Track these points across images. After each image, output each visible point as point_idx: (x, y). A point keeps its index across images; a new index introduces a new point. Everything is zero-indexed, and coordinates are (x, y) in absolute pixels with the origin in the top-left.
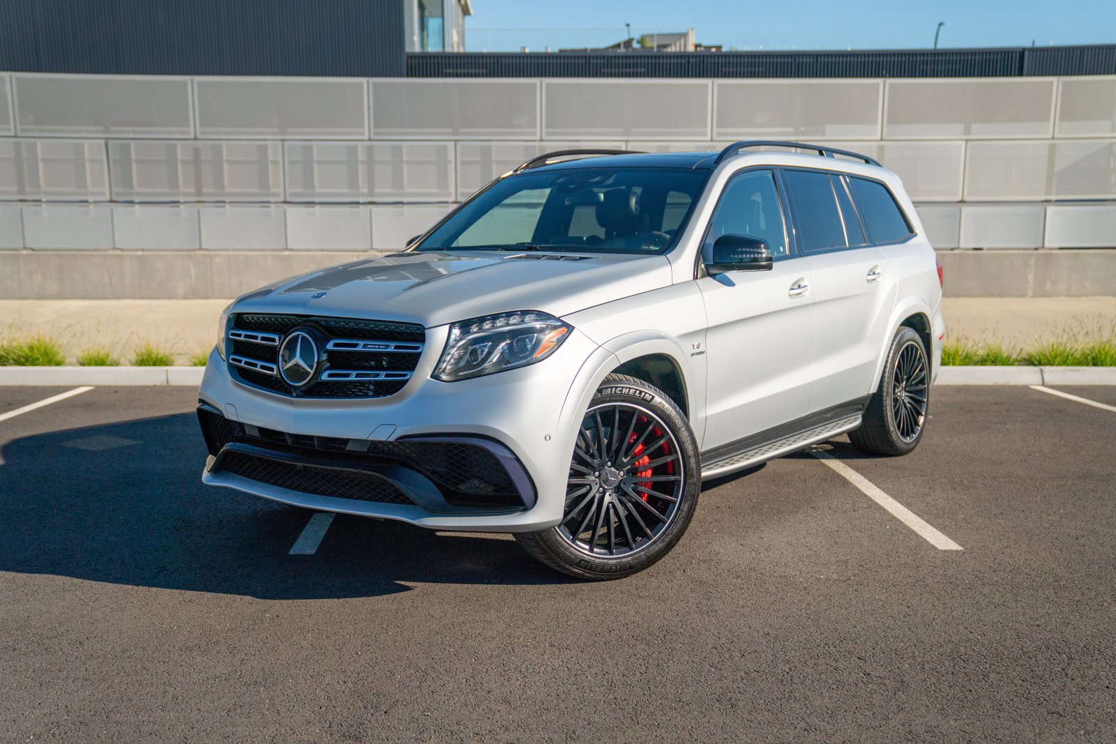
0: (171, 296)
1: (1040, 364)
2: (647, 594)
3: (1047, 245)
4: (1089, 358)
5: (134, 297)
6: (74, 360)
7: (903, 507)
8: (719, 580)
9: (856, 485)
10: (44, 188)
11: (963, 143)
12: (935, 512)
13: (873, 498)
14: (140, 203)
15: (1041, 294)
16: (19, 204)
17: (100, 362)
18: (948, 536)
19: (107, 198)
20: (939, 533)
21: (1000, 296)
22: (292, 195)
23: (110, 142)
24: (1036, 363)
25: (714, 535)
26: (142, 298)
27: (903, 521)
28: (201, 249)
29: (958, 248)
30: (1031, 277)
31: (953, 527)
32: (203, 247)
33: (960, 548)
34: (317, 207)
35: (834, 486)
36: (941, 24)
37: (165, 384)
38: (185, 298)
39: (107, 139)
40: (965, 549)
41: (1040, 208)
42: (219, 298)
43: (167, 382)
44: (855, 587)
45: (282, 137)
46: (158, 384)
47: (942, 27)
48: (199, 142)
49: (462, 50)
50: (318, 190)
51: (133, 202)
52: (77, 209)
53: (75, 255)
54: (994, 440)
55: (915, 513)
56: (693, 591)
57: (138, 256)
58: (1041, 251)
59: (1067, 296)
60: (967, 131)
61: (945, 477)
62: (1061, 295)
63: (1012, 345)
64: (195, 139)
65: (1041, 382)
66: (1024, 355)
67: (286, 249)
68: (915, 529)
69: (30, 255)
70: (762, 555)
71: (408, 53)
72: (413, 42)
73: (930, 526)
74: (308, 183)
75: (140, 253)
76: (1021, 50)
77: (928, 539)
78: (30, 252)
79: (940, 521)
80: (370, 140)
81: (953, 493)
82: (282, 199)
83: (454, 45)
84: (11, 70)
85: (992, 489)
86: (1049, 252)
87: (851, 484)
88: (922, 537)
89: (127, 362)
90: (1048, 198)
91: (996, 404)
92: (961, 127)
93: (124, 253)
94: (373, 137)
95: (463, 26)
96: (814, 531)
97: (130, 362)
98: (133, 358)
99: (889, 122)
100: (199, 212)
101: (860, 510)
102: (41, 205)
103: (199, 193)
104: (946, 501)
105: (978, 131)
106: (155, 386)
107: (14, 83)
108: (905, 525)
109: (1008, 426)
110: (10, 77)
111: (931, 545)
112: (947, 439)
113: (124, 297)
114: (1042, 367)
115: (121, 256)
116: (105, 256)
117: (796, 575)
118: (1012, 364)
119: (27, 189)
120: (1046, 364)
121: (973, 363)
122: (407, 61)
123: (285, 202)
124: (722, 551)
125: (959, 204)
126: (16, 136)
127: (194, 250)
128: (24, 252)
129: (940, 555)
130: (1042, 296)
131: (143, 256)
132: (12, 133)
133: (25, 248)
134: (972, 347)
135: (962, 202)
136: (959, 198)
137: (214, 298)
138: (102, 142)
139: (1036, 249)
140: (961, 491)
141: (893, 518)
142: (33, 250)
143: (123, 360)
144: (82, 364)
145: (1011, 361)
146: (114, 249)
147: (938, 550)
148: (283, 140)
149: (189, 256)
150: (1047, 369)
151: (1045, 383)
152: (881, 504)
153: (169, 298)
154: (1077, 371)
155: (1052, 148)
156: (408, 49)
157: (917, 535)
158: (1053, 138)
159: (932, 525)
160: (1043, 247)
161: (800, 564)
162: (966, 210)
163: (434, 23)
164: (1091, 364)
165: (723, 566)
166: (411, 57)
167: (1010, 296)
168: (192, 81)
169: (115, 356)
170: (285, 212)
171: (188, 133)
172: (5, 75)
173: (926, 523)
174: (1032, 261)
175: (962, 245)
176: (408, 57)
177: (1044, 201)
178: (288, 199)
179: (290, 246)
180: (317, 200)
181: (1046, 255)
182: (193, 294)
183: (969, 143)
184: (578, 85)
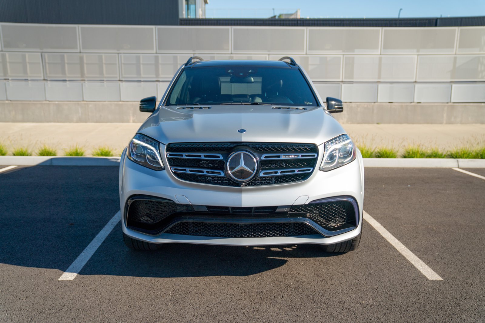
0: (71, 121)
1: (456, 157)
2: (259, 317)
3: (452, 101)
4: (479, 155)
5: (55, 122)
6: (11, 153)
7: (404, 247)
8: (303, 305)
9: (377, 230)
11: (416, 56)
12: (422, 250)
13: (387, 240)
15: (449, 122)
16: (4, 81)
17: (22, 154)
18: (432, 269)
19: (42, 78)
20: (427, 266)
21: (432, 123)
22: (123, 77)
23: (43, 54)
24: (454, 157)
25: (301, 267)
26: (58, 122)
27: (406, 257)
28: (83, 101)
29: (414, 102)
30: (445, 115)
31: (434, 261)
32: (85, 99)
33: (441, 279)
35: (366, 231)
38: (77, 122)
39: (42, 52)
40: (444, 279)
41: (448, 85)
42: (91, 122)
43: (51, 164)
44: (384, 312)
45: (118, 52)
47: (401, 11)
48: (82, 54)
49: (204, 17)
52: (24, 83)
53: (29, 103)
54: (443, 200)
55: (411, 251)
56: (287, 314)
57: (56, 104)
58: (449, 104)
59: (460, 123)
61: (423, 225)
62: (458, 123)
63: (443, 148)
64: (80, 53)
65: (457, 166)
66: (449, 153)
67: (120, 101)
68: (413, 262)
70: (329, 283)
72: (182, 14)
73: (421, 261)
75: (57, 102)
76: (436, 18)
77: (421, 271)
78: (9, 102)
79: (426, 256)
80: (156, 53)
81: (429, 236)
82: (118, 79)
83: (200, 15)
85: (449, 233)
86: (453, 104)
87: (375, 229)
88: (418, 270)
89: (35, 154)
90: (453, 80)
91: (439, 178)
92: (416, 49)
93: (50, 102)
94: (158, 52)
95: (205, 8)
96: (357, 264)
97: (37, 154)
98: (38, 151)
99: (384, 48)
100: (82, 84)
101: (381, 249)
103: (82, 76)
104: (427, 242)
105: (422, 52)
108: (407, 260)
109: (448, 192)
111: (424, 275)
112: (420, 200)
113: (50, 122)
114: (458, 159)
115: (49, 104)
116: (42, 103)
117: (348, 301)
118: (443, 158)
120: (459, 158)
121: (425, 157)
122: (180, 21)
123: (120, 81)
124: (305, 279)
125: (414, 83)
126: (2, 51)
127: (80, 101)
128: (7, 102)
129: (430, 284)
131: (58, 104)
133: (7, 100)
134: (425, 149)
135: (415, 82)
136: (414, 80)
137: (89, 122)
138: (40, 54)
139: (448, 103)
140: (433, 235)
141: (400, 255)
142: (11, 101)
143: (33, 153)
144: (14, 155)
145: (443, 156)
146: (46, 100)
147: (429, 280)
149: (78, 104)
150: (460, 160)
151: (460, 167)
152: (392, 244)
153: (70, 122)
155: (455, 58)
156: (180, 17)
157: (415, 268)
158: (456, 54)
159: (422, 260)
160: (450, 102)
161: (350, 291)
162: (417, 85)
163: (192, 7)
164: (480, 158)
165: (306, 291)
166: (182, 20)
167: (436, 123)
168: (78, 27)
169: (29, 151)
170: (120, 85)
171: (77, 50)
173: (418, 259)
174: (446, 108)
176: (180, 19)
177: (451, 82)
178: (121, 79)
179: (122, 100)
180: (142, 80)
181: (452, 106)
182: (80, 120)
183: (419, 56)
184: (248, 29)
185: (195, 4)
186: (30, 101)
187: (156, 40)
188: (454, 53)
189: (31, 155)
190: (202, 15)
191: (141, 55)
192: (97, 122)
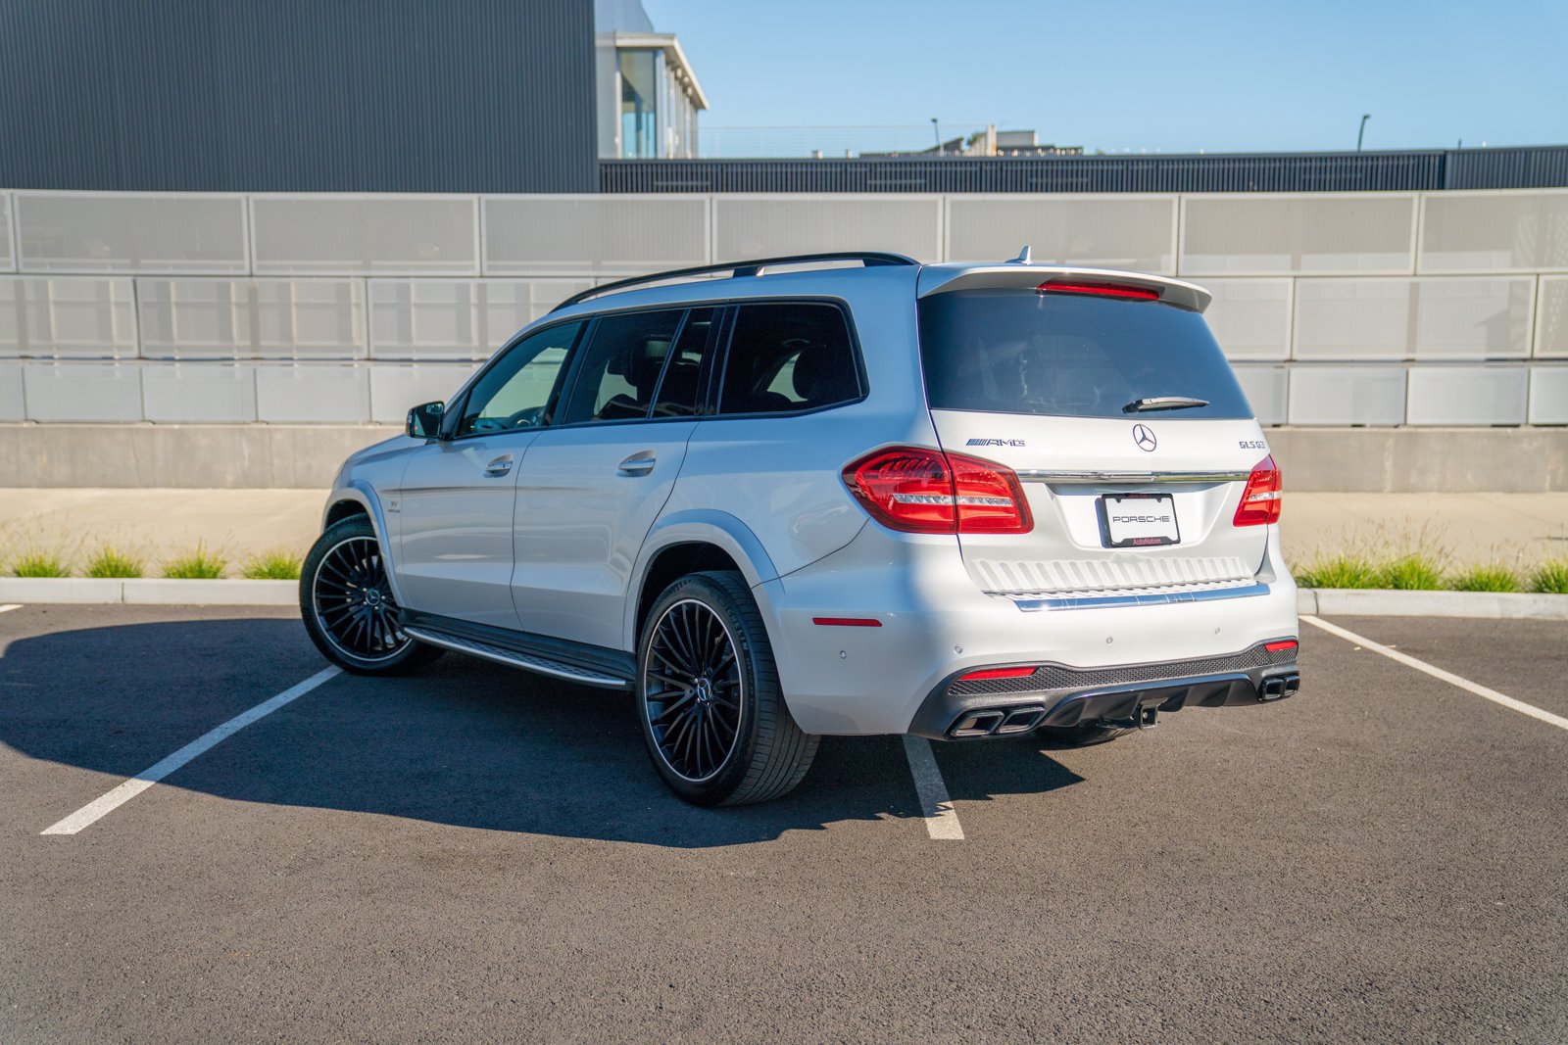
0: (217, 484)
3: (1410, 421)
4: (1390, 578)
5: (168, 486)
6: (9, 569)
10: (55, 340)
11: (1290, 281)
14: (179, 360)
15: (1404, 488)
16: (21, 361)
17: (39, 571)
19: (135, 354)
21: (1346, 491)
22: (378, 349)
23: (140, 281)
26: (178, 486)
28: (257, 421)
29: (1287, 424)
30: (1388, 464)
32: (260, 419)
33: (961, 837)
34: (415, 366)
36: (1366, 117)
37: (120, 601)
38: (236, 486)
39: (135, 276)
40: (968, 838)
41: (1397, 371)
42: (280, 487)
43: (123, 599)
45: (365, 273)
46: (110, 602)
48: (255, 279)
50: (416, 343)
51: (172, 359)
53: (91, 429)
56: (536, 890)
57: (175, 430)
58: (1402, 430)
59: (1440, 491)
60: (1296, 265)
62: (1431, 490)
64: (251, 276)
65: (1314, 612)
67: (371, 422)
69: (35, 429)
71: (602, 160)
72: (613, 147)
74: (404, 334)
75: (176, 427)
76: (1442, 153)
78: (34, 425)
80: (481, 277)
82: (364, 355)
83: (671, 145)
84: (14, 187)
86: (1413, 430)
89: (80, 572)
90: (1411, 356)
92: (1287, 258)
93: (155, 426)
94: (486, 273)
95: (694, 122)
97: (84, 572)
98: (85, 565)
99: (1186, 252)
100: (255, 371)
102: (52, 364)
103: (255, 347)
105: (1312, 264)
106: (106, 604)
107: (16, 203)
110: (12, 195)
111: (926, 832)
113: (155, 486)
114: (1317, 590)
115: (151, 431)
116: (130, 430)
117: (702, 869)
119: (32, 341)
122: (601, 170)
123: (369, 359)
125: (1287, 364)
126: (17, 273)
127: (248, 423)
128: (25, 425)
129: (924, 846)
130: (1406, 491)
131: (180, 430)
132: (13, 269)
133: (26, 420)
135: (1290, 361)
136: (1287, 356)
137: (274, 487)
138: (129, 280)
139: (1396, 427)
143: (74, 570)
144: (19, 574)
146: (144, 421)
147: (929, 839)
148: (366, 277)
149: (241, 430)
150: (1325, 592)
151: (1320, 612)
152: (915, 776)
153: (214, 487)
154: (1364, 595)
155: (1415, 288)
156: (603, 154)
158: (1415, 275)
160: (1405, 424)
162: (1296, 372)
163: (647, 119)
166: (606, 166)
167: (1361, 491)
168: (248, 199)
169: (62, 566)
170: (369, 372)
171: (242, 267)
172: (5, 193)
174: (1391, 442)
175: (1292, 420)
176: (601, 165)
177: (1408, 361)
178: (373, 356)
179: (374, 419)
180: (415, 357)
181: (1409, 434)
182: (246, 482)
183: (1297, 280)
184: (761, 202)
185: (655, 112)
186: (118, 423)
187: (480, 235)
188: (1411, 271)
189: (67, 575)
190: (678, 148)
191: (413, 282)
192: (297, 487)
